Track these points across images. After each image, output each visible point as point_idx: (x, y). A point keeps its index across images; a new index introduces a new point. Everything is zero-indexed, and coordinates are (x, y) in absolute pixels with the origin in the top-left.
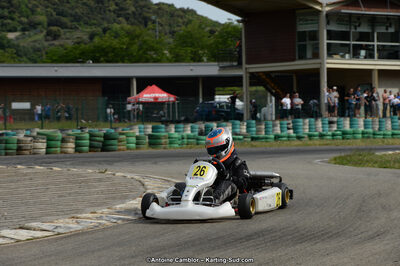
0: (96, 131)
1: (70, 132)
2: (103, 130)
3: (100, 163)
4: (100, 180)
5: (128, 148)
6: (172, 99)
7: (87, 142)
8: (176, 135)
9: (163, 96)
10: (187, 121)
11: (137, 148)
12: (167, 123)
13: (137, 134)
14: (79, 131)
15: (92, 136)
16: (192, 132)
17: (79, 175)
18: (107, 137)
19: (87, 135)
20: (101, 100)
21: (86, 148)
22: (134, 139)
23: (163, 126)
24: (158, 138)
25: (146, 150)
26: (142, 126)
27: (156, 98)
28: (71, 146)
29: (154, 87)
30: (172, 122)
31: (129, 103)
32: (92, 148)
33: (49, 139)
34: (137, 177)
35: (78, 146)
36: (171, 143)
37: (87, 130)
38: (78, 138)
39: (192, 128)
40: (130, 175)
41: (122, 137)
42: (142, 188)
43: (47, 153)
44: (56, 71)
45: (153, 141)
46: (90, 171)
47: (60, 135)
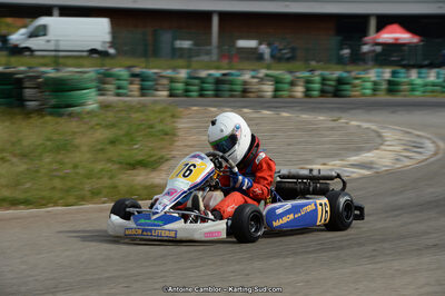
0: (326, 73)
1: (298, 74)
2: (336, 73)
3: (331, 109)
4: (332, 129)
5: (364, 95)
6: (415, 40)
7: (317, 86)
8: (419, 81)
9: (404, 37)
10: (431, 66)
11: (374, 95)
12: (408, 67)
13: (373, 79)
14: (307, 74)
15: (324, 80)
16: (438, 77)
17: (310, 123)
18: (340, 81)
19: (317, 79)
20: (334, 40)
21: (316, 93)
22: (369, 85)
23: (403, 70)
24: (398, 84)
25: (383, 97)
26: (380, 70)
27: (397, 39)
28: (299, 90)
29: (395, 27)
30: (414, 66)
31: (365, 44)
32: (323, 93)
33: (277, 81)
34: (374, 127)
35: (308, 90)
36: (413, 90)
37: (317, 73)
38: (308, 82)
39: (438, 74)
40: (365, 125)
41: (357, 81)
42: (378, 140)
43: (275, 97)
44: (287, 6)
45: (393, 87)
46: (321, 118)
47: (288, 77)
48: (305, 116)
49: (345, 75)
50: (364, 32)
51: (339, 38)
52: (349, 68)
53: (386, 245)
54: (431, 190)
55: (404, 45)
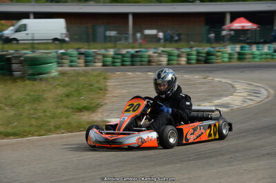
0: (200, 49)
1: (183, 50)
2: (206, 49)
3: (204, 71)
4: (203, 83)
5: (223, 62)
6: (255, 27)
7: (194, 57)
8: (257, 52)
9: (248, 25)
10: (265, 42)
11: (230, 62)
12: (250, 44)
13: (230, 51)
14: (188, 50)
15: (198, 53)
16: (269, 50)
17: (189, 80)
18: (209, 54)
19: (194, 53)
20: (205, 29)
21: (194, 61)
22: (226, 55)
23: (247, 46)
24: (244, 54)
25: (235, 63)
26: (233, 46)
27: (243, 27)
28: (183, 60)
29: (242, 19)
30: (254, 43)
31: (224, 30)
32: (198, 61)
33: (170, 55)
34: (229, 82)
35: (189, 59)
36: (254, 58)
37: (194, 49)
38: (189, 55)
39: (269, 47)
40: (224, 80)
41: (219, 54)
42: (232, 90)
43: (168, 64)
44: (174, 8)
45: (241, 56)
46: (197, 77)
47: (176, 52)
48: (186, 76)
49: (212, 49)
50: (223, 23)
51: (208, 27)
52: (214, 45)
53: (238, 155)
54: (266, 120)
55: (248, 30)
